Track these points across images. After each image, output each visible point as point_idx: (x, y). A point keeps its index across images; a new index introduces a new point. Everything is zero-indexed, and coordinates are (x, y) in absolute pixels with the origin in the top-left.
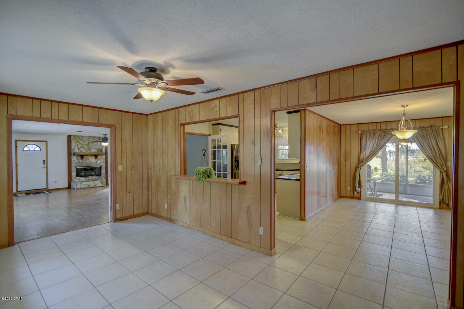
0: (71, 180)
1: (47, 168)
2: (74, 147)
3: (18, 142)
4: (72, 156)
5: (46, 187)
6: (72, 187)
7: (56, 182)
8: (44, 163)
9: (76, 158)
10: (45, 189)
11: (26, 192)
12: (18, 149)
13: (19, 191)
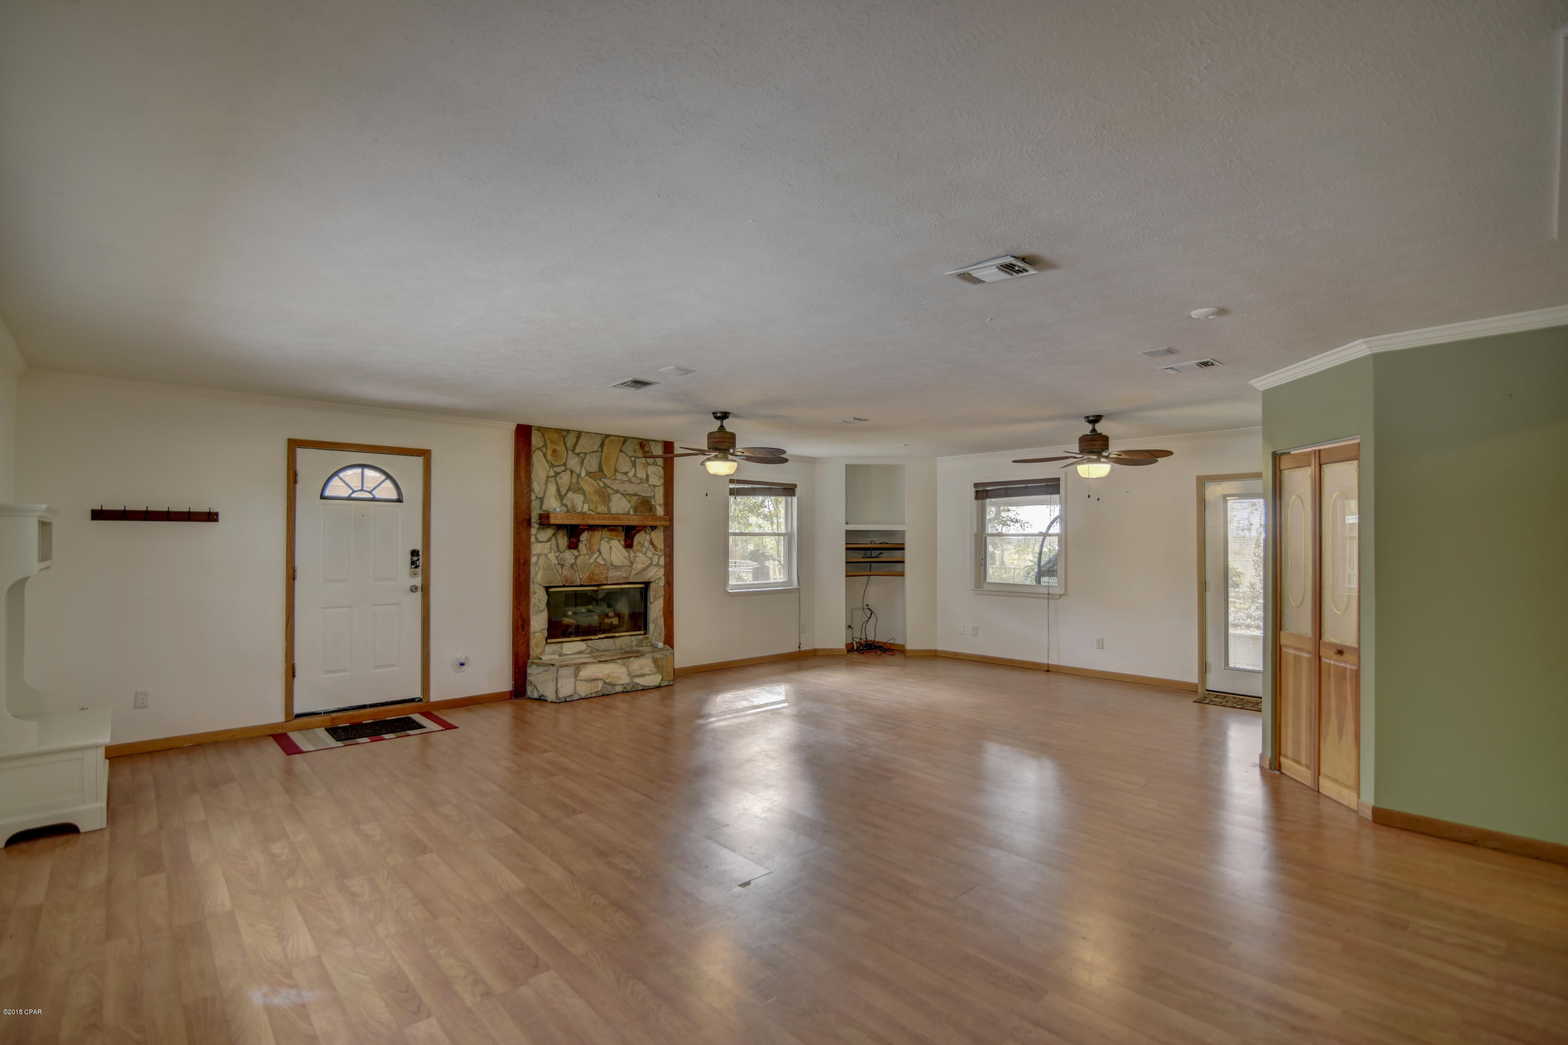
0: (528, 656)
1: (425, 589)
2: (543, 487)
3: (301, 453)
4: (533, 531)
5: (417, 694)
6: (529, 689)
7: (462, 664)
8: (413, 563)
9: (549, 540)
10: (412, 700)
11: (333, 719)
12: (298, 486)
13: (299, 716)
